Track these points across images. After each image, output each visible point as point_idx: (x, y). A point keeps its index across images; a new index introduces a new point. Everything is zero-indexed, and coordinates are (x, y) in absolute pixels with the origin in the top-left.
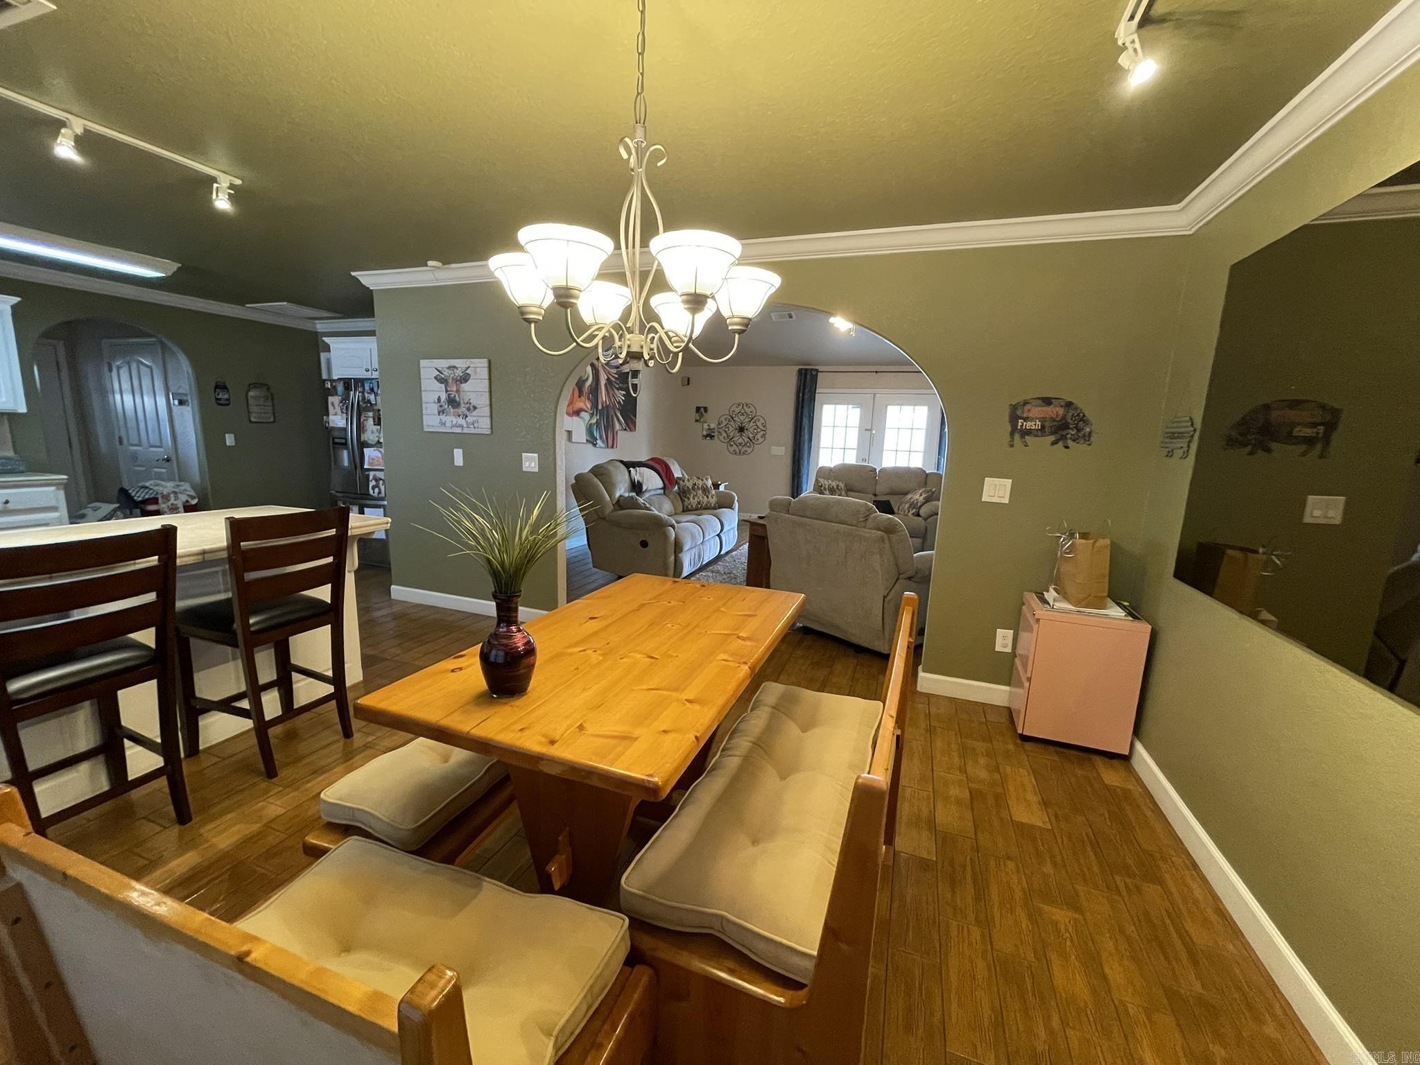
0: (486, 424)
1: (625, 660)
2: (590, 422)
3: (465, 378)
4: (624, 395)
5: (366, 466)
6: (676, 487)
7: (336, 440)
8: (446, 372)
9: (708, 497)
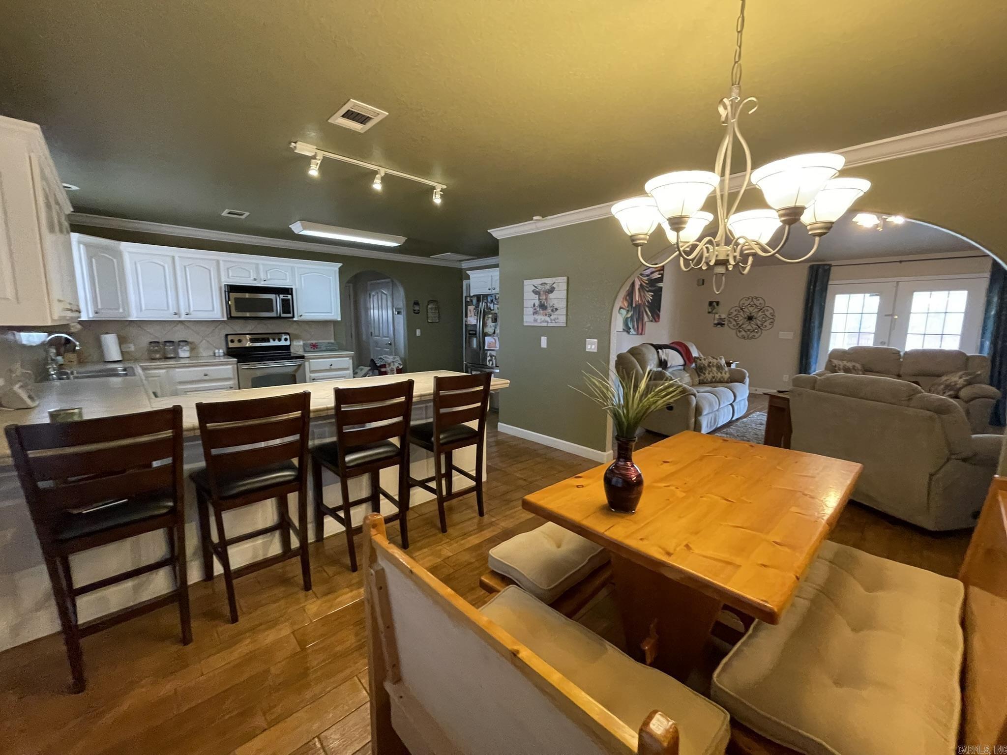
0: (564, 320)
1: (704, 499)
2: (627, 316)
3: (552, 290)
4: (652, 296)
5: (486, 348)
6: (694, 365)
7: (471, 332)
8: (540, 287)
9: (721, 373)
